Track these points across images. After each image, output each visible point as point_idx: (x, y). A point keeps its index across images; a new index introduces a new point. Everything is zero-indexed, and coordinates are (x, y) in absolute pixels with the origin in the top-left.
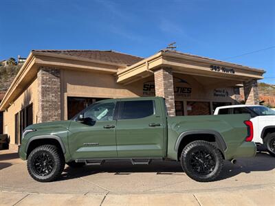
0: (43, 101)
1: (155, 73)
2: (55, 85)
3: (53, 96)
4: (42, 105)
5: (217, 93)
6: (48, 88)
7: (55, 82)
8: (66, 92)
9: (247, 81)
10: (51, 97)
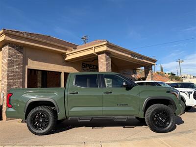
0: (8, 71)
1: (99, 56)
2: (19, 59)
3: (16, 68)
4: (8, 75)
5: (125, 72)
6: (13, 60)
7: (19, 56)
8: (27, 65)
9: (147, 66)
10: (15, 68)
